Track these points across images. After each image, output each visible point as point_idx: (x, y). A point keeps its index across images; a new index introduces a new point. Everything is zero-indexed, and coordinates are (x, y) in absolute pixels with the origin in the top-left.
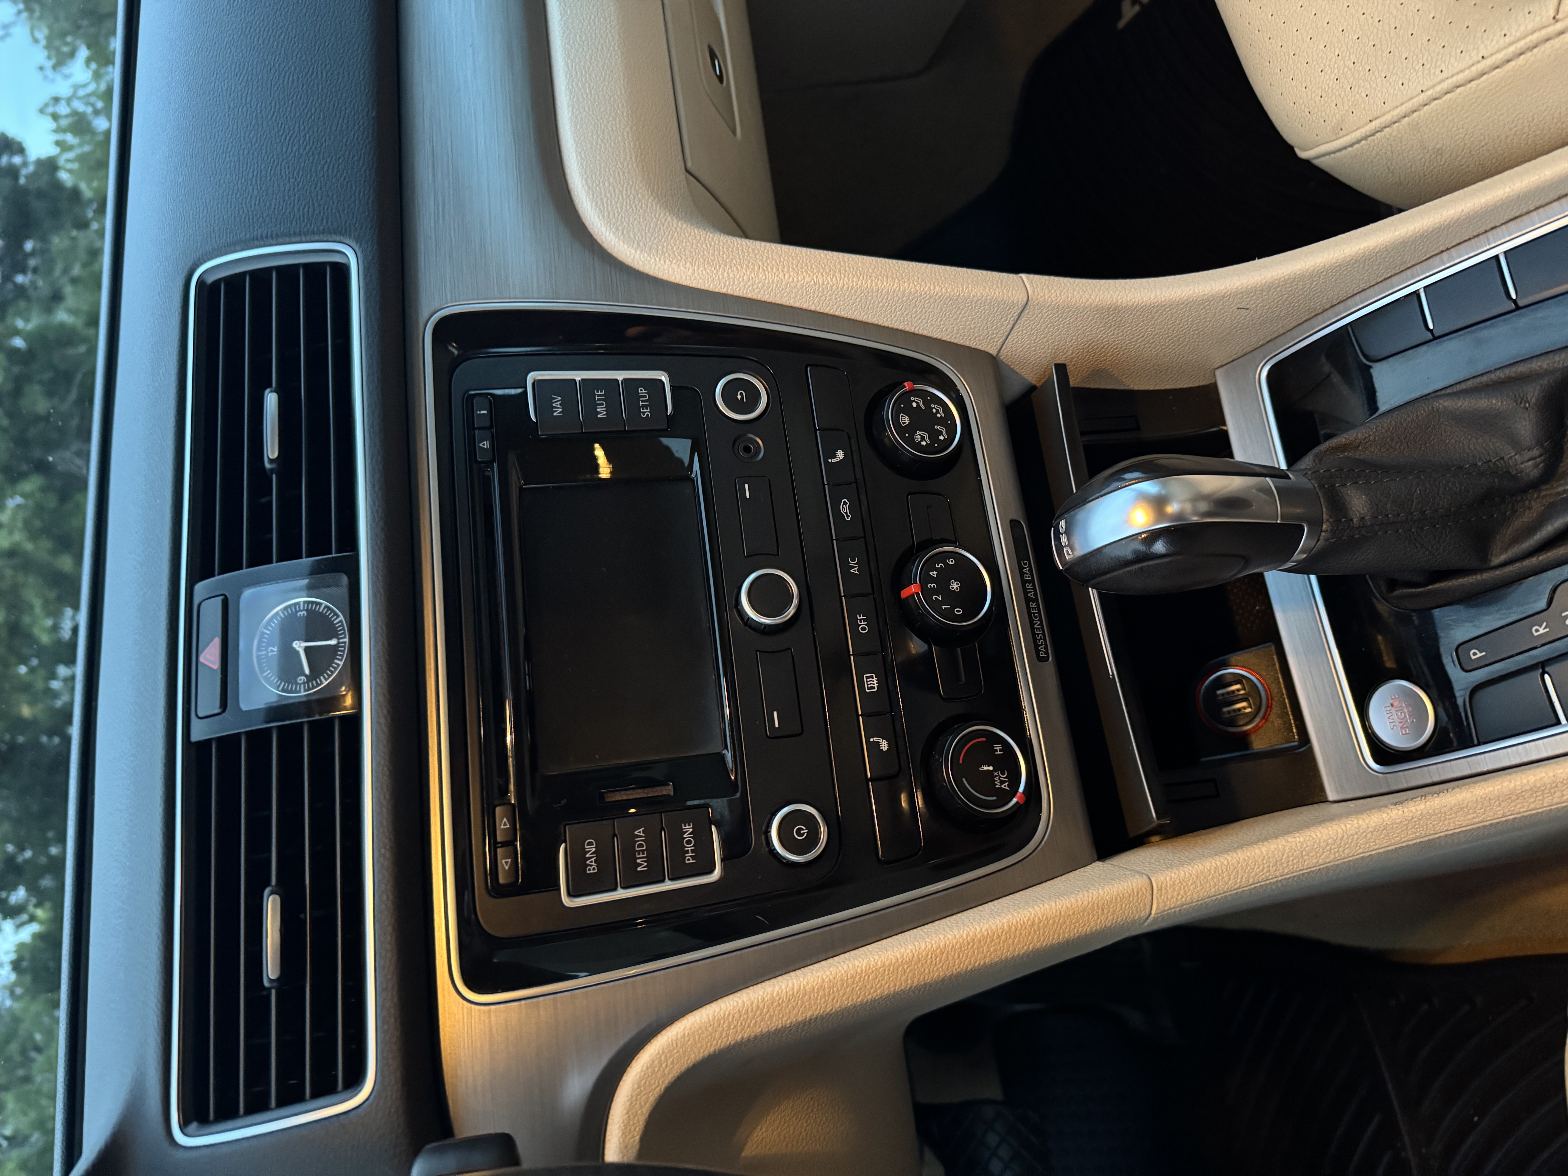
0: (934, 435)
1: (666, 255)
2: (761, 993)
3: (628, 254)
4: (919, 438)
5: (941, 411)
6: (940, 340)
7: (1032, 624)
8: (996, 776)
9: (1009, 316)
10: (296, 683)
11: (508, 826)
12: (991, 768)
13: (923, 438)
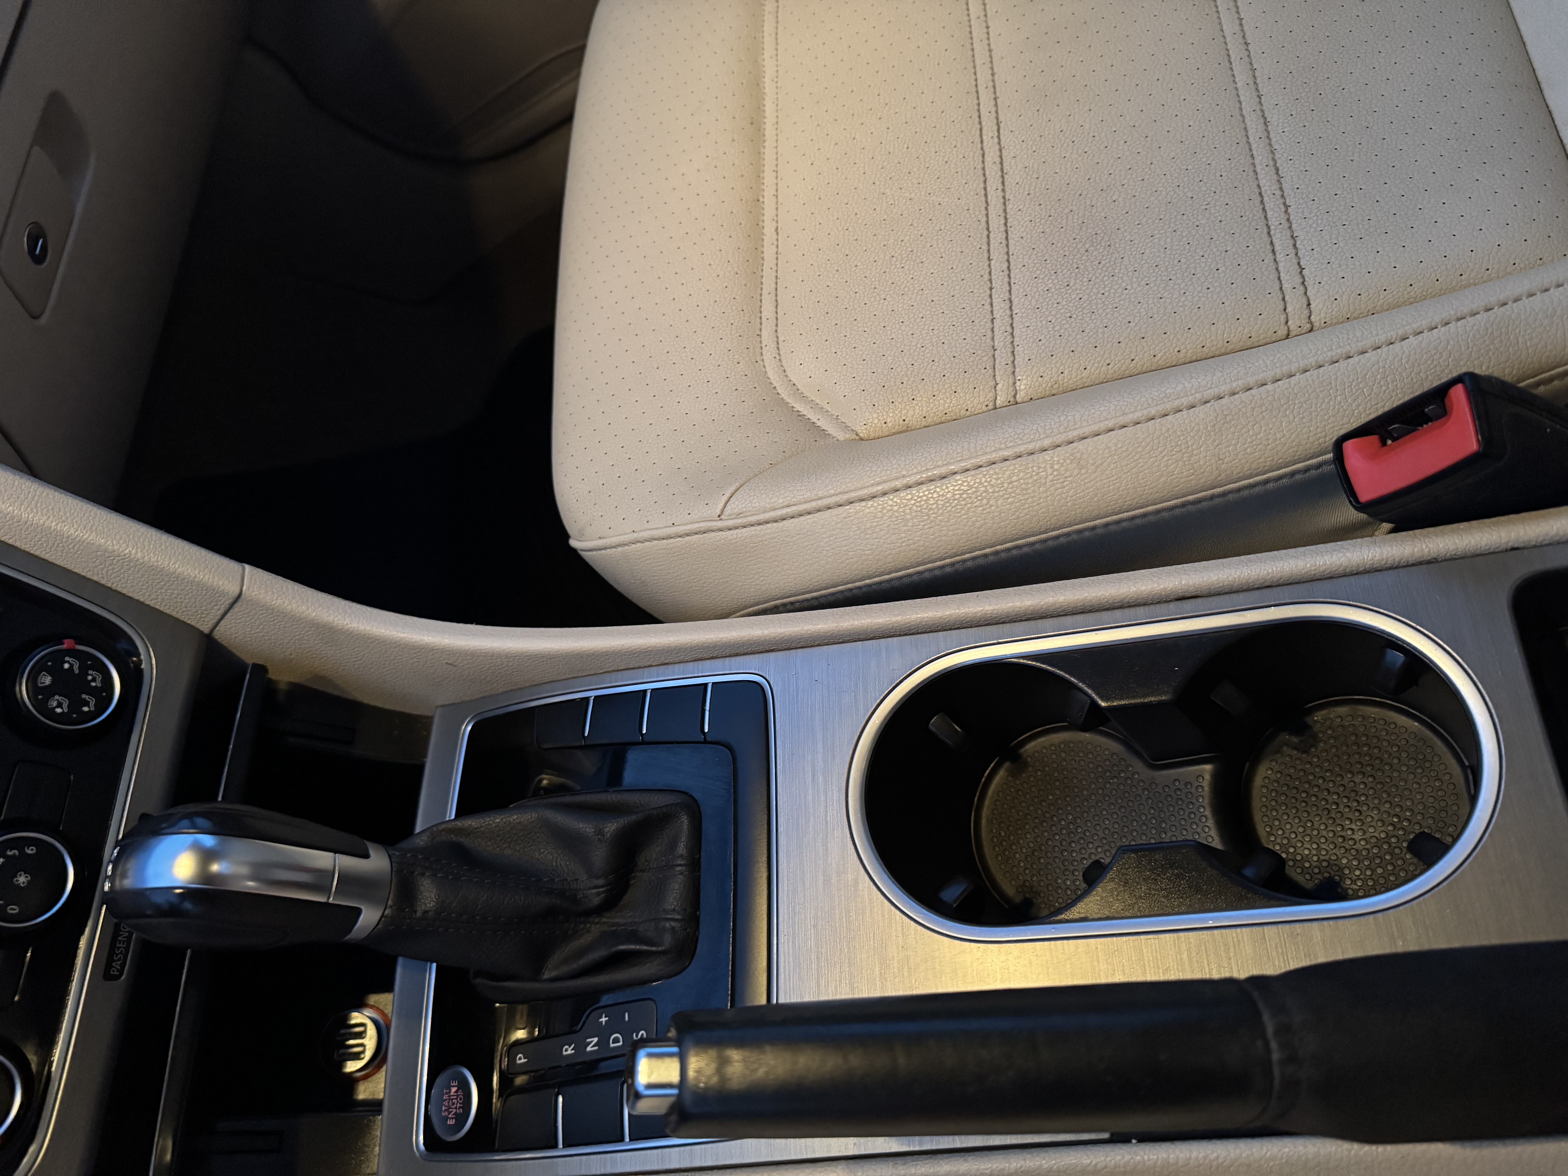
0: (76, 704)
4: (55, 704)
5: (99, 678)
9: (221, 602)
13: (60, 706)
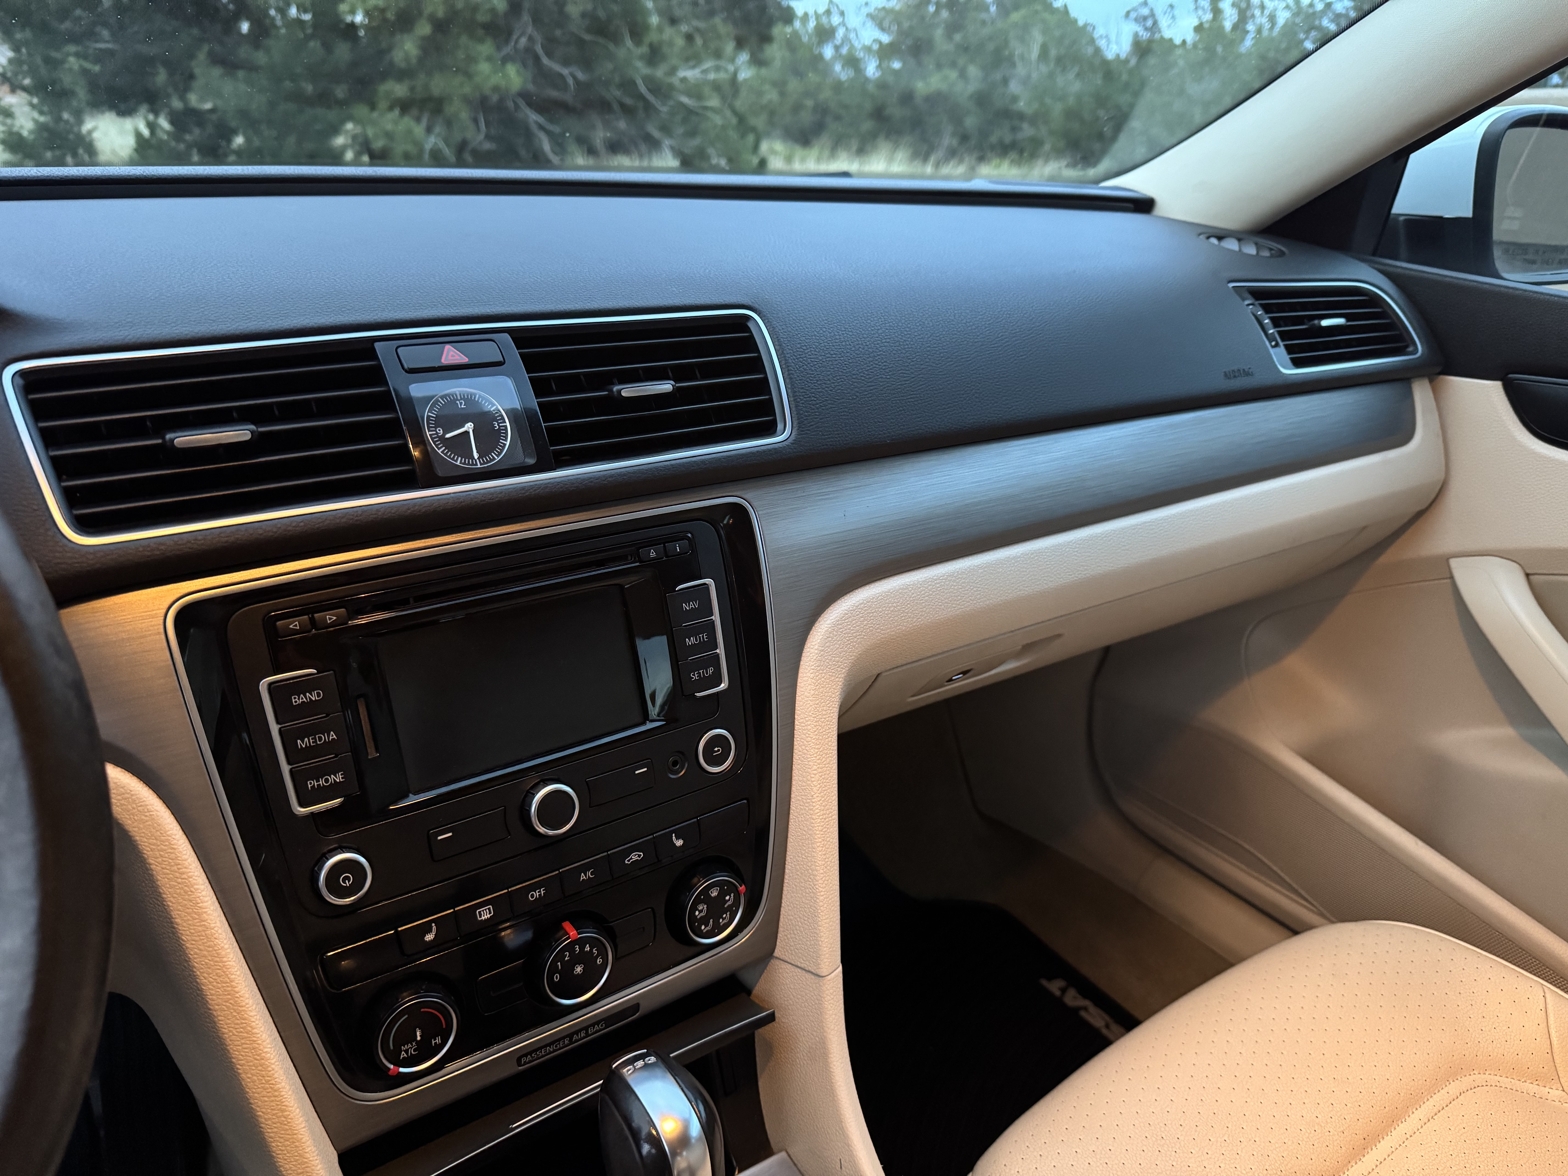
0: (705, 921)
1: (817, 674)
2: (196, 874)
3: (813, 644)
4: (700, 908)
5: (725, 921)
6: (780, 906)
7: (549, 1045)
8: (412, 1045)
9: (807, 963)
10: (436, 428)
11: (329, 622)
12: (419, 1038)
13: (700, 911)
